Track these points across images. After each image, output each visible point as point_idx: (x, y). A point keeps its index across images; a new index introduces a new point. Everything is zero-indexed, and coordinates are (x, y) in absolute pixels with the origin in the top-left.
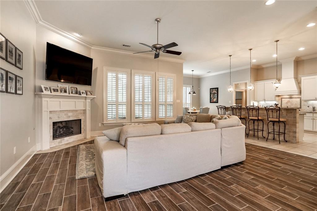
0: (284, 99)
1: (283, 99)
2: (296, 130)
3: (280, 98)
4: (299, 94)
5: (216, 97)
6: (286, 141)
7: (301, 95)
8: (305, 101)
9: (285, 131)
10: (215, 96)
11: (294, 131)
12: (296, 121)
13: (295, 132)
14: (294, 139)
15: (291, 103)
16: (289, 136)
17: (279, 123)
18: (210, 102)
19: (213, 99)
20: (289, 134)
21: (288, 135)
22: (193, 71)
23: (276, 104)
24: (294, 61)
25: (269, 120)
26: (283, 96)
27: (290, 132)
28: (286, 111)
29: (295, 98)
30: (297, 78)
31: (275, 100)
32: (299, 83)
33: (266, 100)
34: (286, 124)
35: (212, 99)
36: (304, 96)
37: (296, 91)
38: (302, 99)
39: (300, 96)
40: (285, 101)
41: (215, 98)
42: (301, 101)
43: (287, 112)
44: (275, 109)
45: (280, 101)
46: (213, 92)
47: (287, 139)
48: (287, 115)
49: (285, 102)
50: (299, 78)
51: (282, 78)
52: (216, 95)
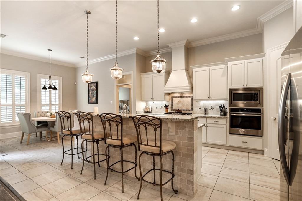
0: (175, 98)
1: (173, 98)
2: (193, 168)
3: (170, 96)
4: (191, 91)
5: (95, 95)
6: (176, 192)
7: (193, 93)
8: (197, 101)
9: (173, 169)
10: (94, 93)
11: (190, 170)
12: (193, 147)
13: (191, 172)
14: (189, 186)
15: (182, 103)
16: (182, 180)
17: (161, 157)
18: (89, 103)
19: (92, 98)
20: (180, 176)
21: (179, 178)
22: (50, 50)
23: (166, 105)
24: (185, 46)
25: (141, 149)
26: (174, 94)
27: (182, 170)
28: (175, 123)
29: (187, 97)
30: (188, 71)
31: (165, 100)
32: (190, 77)
33: (154, 100)
34: (174, 154)
35: (90, 98)
36: (197, 94)
37: (187, 86)
38: (194, 98)
39: (191, 95)
40: (176, 101)
41: (94, 97)
42: (192, 101)
43: (177, 126)
44: (150, 123)
45: (171, 101)
46: (91, 88)
47: (177, 186)
48: (176, 133)
49: (176, 103)
50: (190, 71)
51: (172, 70)
52: (96, 92)
